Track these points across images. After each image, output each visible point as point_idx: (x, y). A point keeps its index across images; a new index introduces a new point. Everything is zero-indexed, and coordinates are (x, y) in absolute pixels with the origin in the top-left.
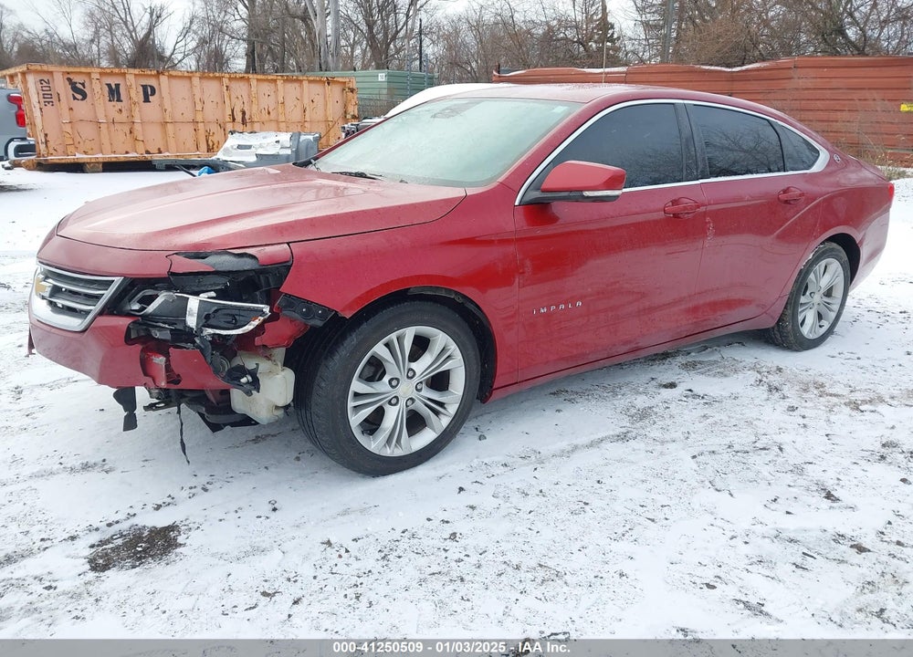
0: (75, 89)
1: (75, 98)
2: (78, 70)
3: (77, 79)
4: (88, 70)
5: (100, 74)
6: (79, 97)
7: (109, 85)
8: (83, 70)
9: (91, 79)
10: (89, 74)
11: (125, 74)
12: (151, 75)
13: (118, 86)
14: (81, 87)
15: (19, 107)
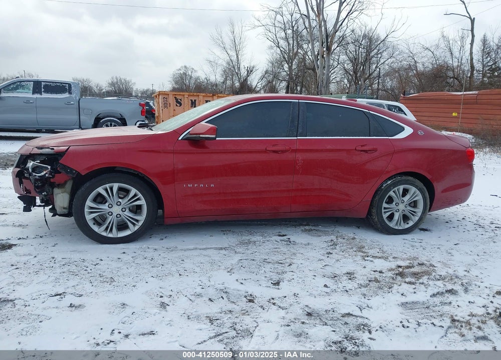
0: (177, 101)
1: (177, 106)
2: (179, 93)
3: (178, 97)
4: (184, 94)
5: (188, 95)
6: (179, 105)
7: (192, 100)
8: (181, 93)
9: (184, 98)
10: (184, 95)
11: (199, 95)
12: (210, 96)
13: (195, 100)
14: (180, 101)
15: (143, 108)
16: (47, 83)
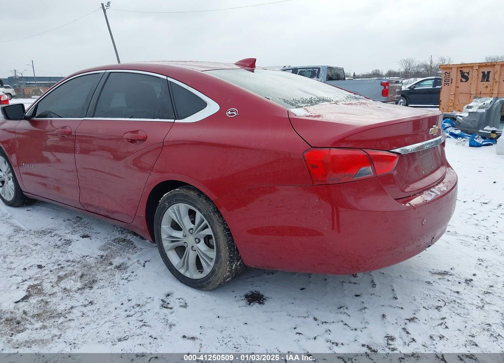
0: (463, 76)
1: (461, 81)
2: (466, 65)
3: (465, 71)
5: (479, 67)
6: (464, 80)
7: (483, 72)
8: (469, 65)
10: (473, 67)
11: (494, 65)
13: (489, 72)
15: (385, 87)
16: (302, 70)
